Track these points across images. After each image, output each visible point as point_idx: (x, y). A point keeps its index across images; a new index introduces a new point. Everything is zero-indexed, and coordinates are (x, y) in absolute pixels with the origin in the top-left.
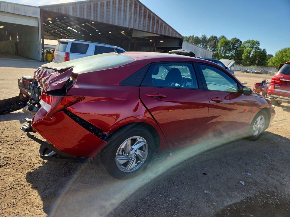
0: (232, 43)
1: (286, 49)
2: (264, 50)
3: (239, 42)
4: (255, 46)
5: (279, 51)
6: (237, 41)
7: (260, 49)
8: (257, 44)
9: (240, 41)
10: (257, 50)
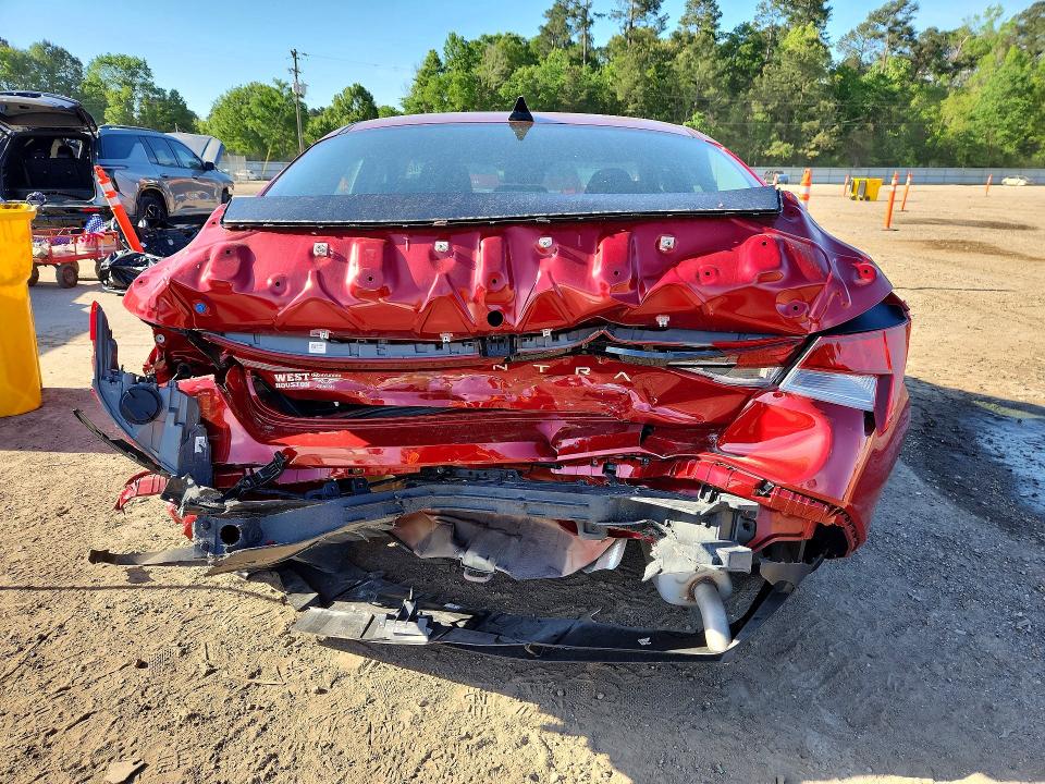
0: (40, 65)
1: (239, 89)
2: (174, 94)
3: (68, 63)
4: (138, 81)
5: (222, 97)
6: (60, 55)
7: (160, 91)
8: (141, 72)
9: (70, 56)
10: (151, 95)
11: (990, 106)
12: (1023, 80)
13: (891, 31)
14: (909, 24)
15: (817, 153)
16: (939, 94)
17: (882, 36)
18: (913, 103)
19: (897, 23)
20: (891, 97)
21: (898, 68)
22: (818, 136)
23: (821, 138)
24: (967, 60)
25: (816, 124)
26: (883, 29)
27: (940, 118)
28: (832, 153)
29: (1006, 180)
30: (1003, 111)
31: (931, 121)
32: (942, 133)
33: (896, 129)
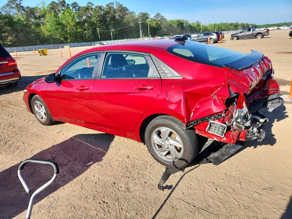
11: (53, 28)
12: (58, 21)
13: (16, 6)
14: (21, 5)
15: (11, 43)
16: (38, 25)
17: (14, 8)
18: (32, 27)
19: (17, 4)
20: (25, 26)
21: (23, 17)
22: (9, 38)
23: (10, 38)
24: (42, 16)
25: (7, 34)
26: (14, 6)
27: (41, 31)
28: (15, 43)
29: (64, 47)
30: (57, 29)
31: (40, 32)
32: (44, 35)
33: (30, 35)
